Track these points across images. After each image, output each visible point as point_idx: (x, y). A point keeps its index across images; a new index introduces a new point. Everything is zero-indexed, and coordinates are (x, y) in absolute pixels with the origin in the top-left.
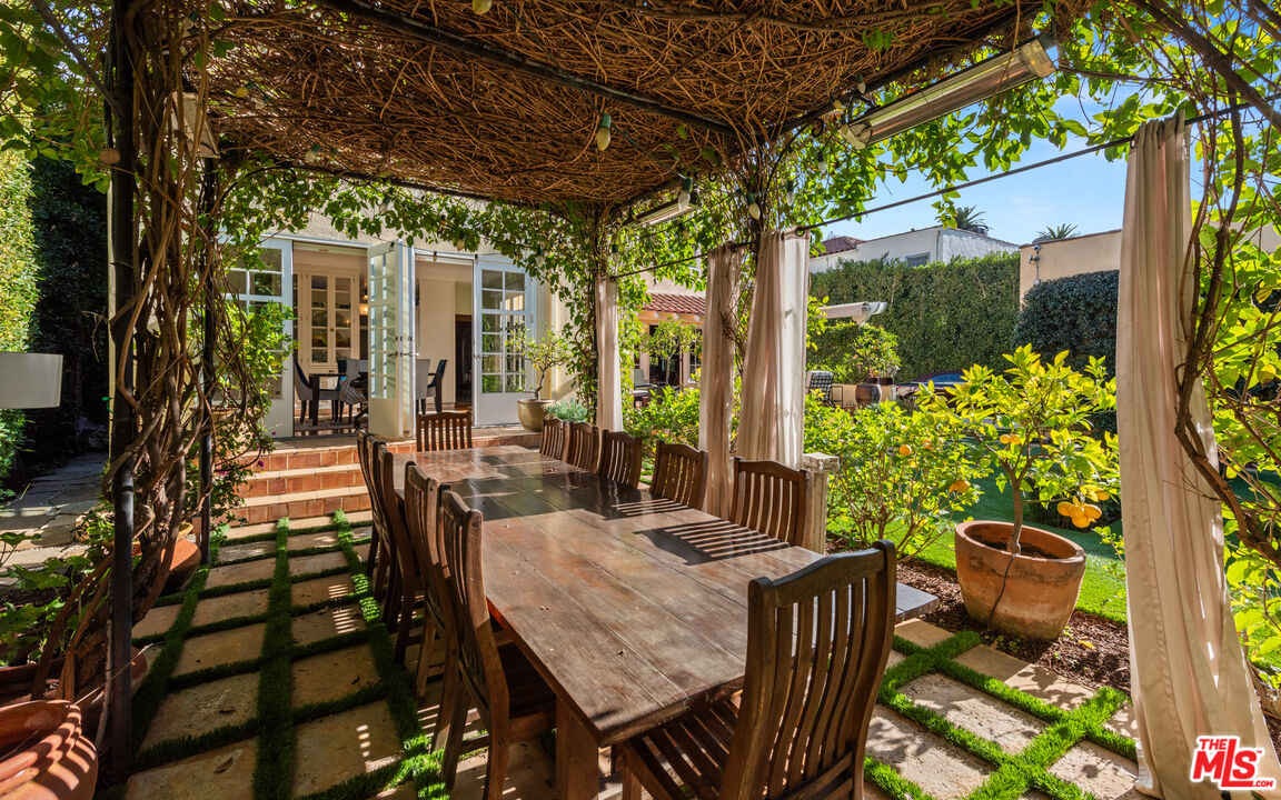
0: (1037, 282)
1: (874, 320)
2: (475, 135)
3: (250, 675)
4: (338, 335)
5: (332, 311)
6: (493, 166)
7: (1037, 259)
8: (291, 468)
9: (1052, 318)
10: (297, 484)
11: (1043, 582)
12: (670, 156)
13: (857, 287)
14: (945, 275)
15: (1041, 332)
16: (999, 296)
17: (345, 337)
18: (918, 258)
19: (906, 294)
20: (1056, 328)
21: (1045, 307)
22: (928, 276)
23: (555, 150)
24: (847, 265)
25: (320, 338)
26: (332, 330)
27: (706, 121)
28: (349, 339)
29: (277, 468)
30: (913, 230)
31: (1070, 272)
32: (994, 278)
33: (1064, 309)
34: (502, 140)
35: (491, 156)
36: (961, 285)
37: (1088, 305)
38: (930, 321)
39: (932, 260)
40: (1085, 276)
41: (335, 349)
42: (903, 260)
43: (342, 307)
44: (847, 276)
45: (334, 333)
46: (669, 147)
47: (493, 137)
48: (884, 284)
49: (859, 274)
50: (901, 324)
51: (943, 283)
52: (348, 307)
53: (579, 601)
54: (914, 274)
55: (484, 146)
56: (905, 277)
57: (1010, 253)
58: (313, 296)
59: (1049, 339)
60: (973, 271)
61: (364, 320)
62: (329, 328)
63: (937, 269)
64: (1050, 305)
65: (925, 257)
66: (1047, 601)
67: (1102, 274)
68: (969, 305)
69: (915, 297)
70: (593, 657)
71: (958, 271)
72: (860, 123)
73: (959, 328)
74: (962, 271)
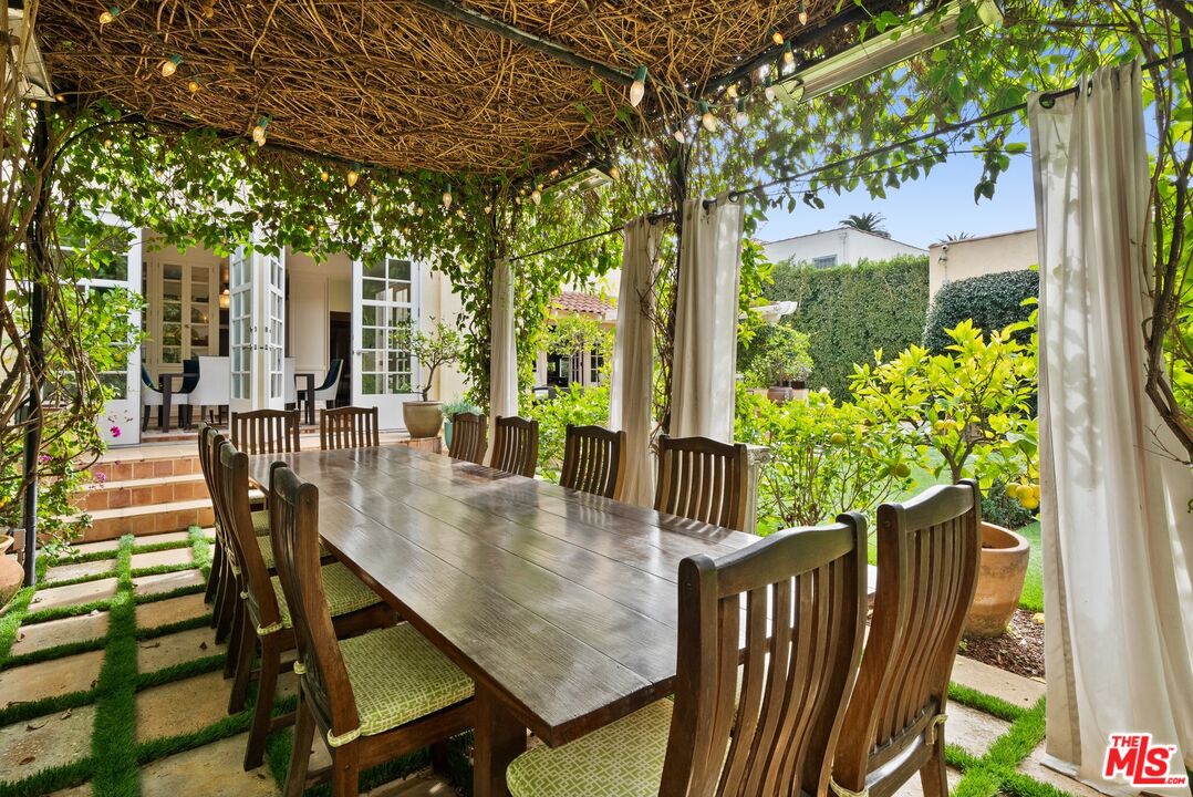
0: (946, 283)
1: (784, 319)
2: (362, 84)
3: (86, 709)
4: (194, 333)
5: (187, 305)
6: (380, 125)
7: (945, 260)
8: (136, 477)
10: (143, 496)
11: (988, 573)
12: (581, 118)
14: (853, 278)
16: (907, 300)
17: (201, 335)
18: (825, 260)
19: (814, 296)
21: (955, 308)
22: (837, 277)
23: (453, 107)
25: (171, 335)
26: (187, 326)
27: (624, 76)
28: (207, 337)
29: (120, 477)
30: (819, 232)
31: (979, 273)
32: (901, 280)
34: (391, 91)
35: (380, 112)
36: (869, 288)
39: (839, 263)
40: (994, 276)
41: (190, 347)
42: (810, 262)
43: (198, 300)
45: (189, 330)
46: (580, 108)
47: (382, 87)
48: (792, 284)
51: (851, 285)
52: (206, 300)
53: (500, 591)
54: (822, 276)
55: (372, 100)
56: (812, 280)
57: (916, 257)
58: (165, 288)
60: (880, 274)
61: (224, 315)
62: (183, 323)
63: (845, 271)
64: (960, 305)
65: (832, 259)
66: (993, 594)
68: (877, 308)
69: (823, 300)
70: (527, 647)
71: (866, 273)
72: (794, 79)
74: (870, 274)
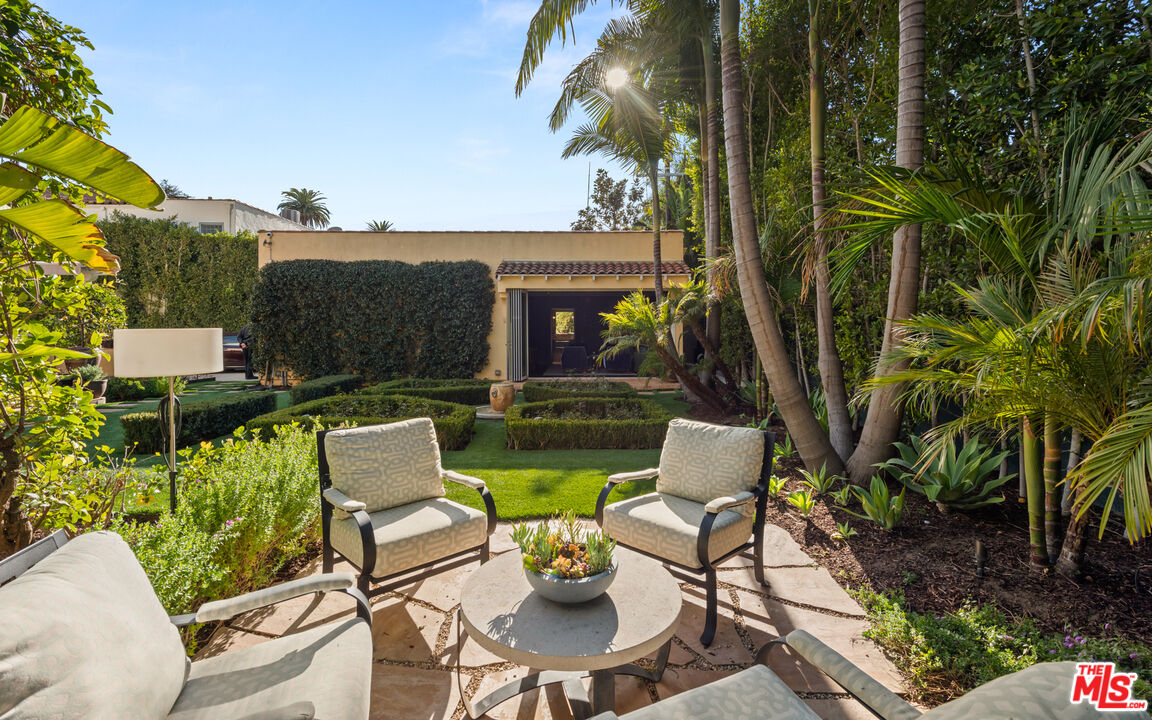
0: (270, 262)
7: (270, 243)
9: (276, 290)
13: (137, 245)
14: (231, 246)
15: (268, 301)
18: (212, 226)
19: (194, 258)
20: (280, 299)
21: (271, 282)
22: (215, 244)
24: (127, 219)
30: (210, 199)
31: (292, 258)
33: (285, 284)
36: (246, 257)
37: (300, 283)
38: (219, 287)
44: (125, 232)
48: (169, 245)
49: (141, 232)
50: (189, 287)
51: (229, 253)
54: (202, 240)
56: (193, 242)
59: (274, 307)
63: (225, 239)
64: (275, 281)
65: (220, 227)
67: (309, 261)
69: (202, 263)
73: (244, 295)
